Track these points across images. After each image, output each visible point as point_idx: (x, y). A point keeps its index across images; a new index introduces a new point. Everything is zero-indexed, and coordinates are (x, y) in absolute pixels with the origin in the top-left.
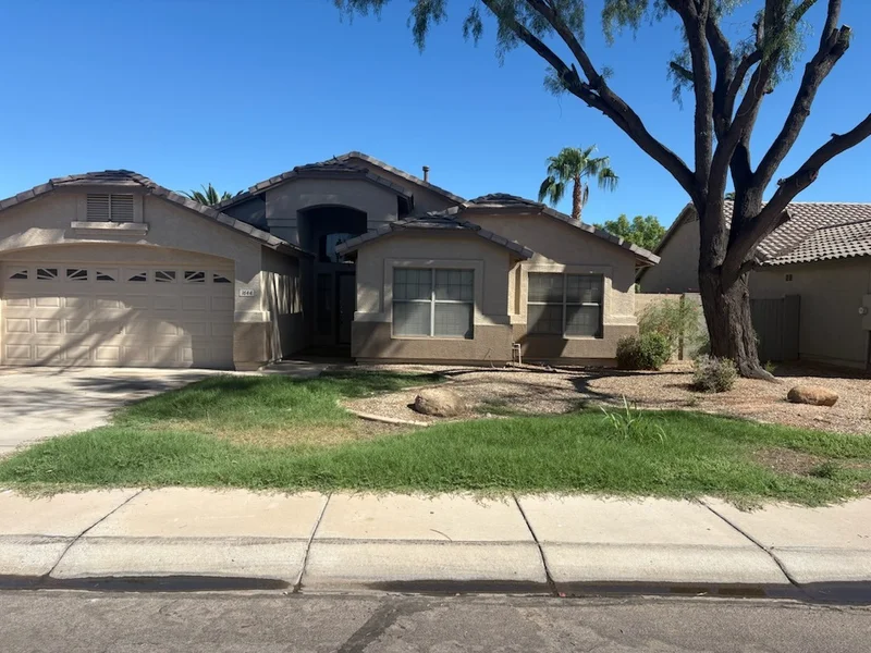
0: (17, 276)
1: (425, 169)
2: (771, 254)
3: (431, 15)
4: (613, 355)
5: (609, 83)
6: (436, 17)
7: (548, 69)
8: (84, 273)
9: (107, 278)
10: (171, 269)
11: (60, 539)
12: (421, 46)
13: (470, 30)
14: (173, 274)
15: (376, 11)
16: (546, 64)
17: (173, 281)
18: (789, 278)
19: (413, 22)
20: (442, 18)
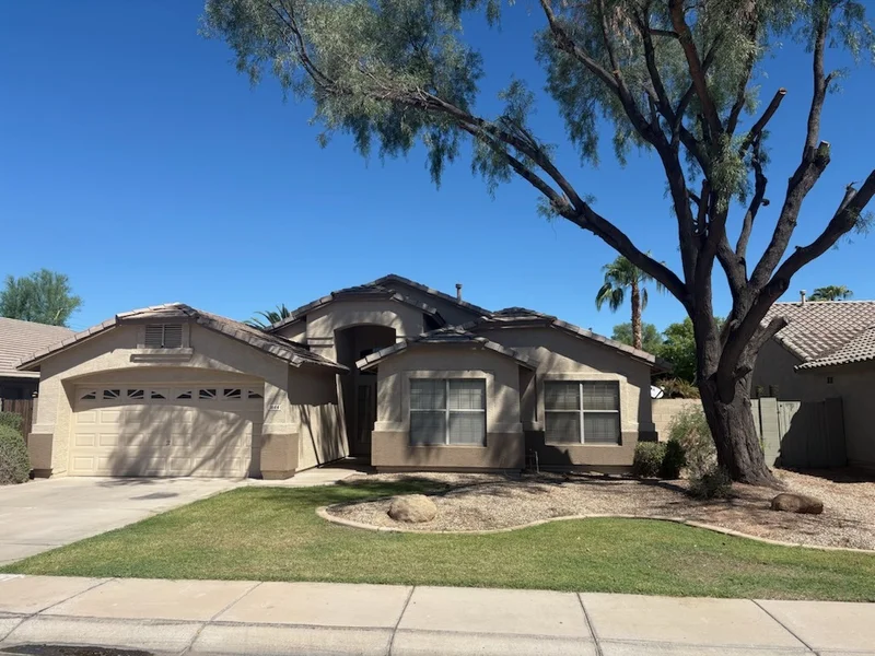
0: (89, 397)
1: (458, 287)
2: (812, 356)
3: (446, 157)
4: (631, 463)
5: (594, 208)
6: (450, 157)
7: (540, 198)
8: (141, 392)
9: (159, 397)
10: (212, 387)
11: (16, 615)
12: (438, 183)
13: (478, 167)
14: (214, 392)
15: (405, 155)
16: (540, 193)
17: (214, 398)
18: (830, 380)
19: (430, 164)
20: (455, 158)
